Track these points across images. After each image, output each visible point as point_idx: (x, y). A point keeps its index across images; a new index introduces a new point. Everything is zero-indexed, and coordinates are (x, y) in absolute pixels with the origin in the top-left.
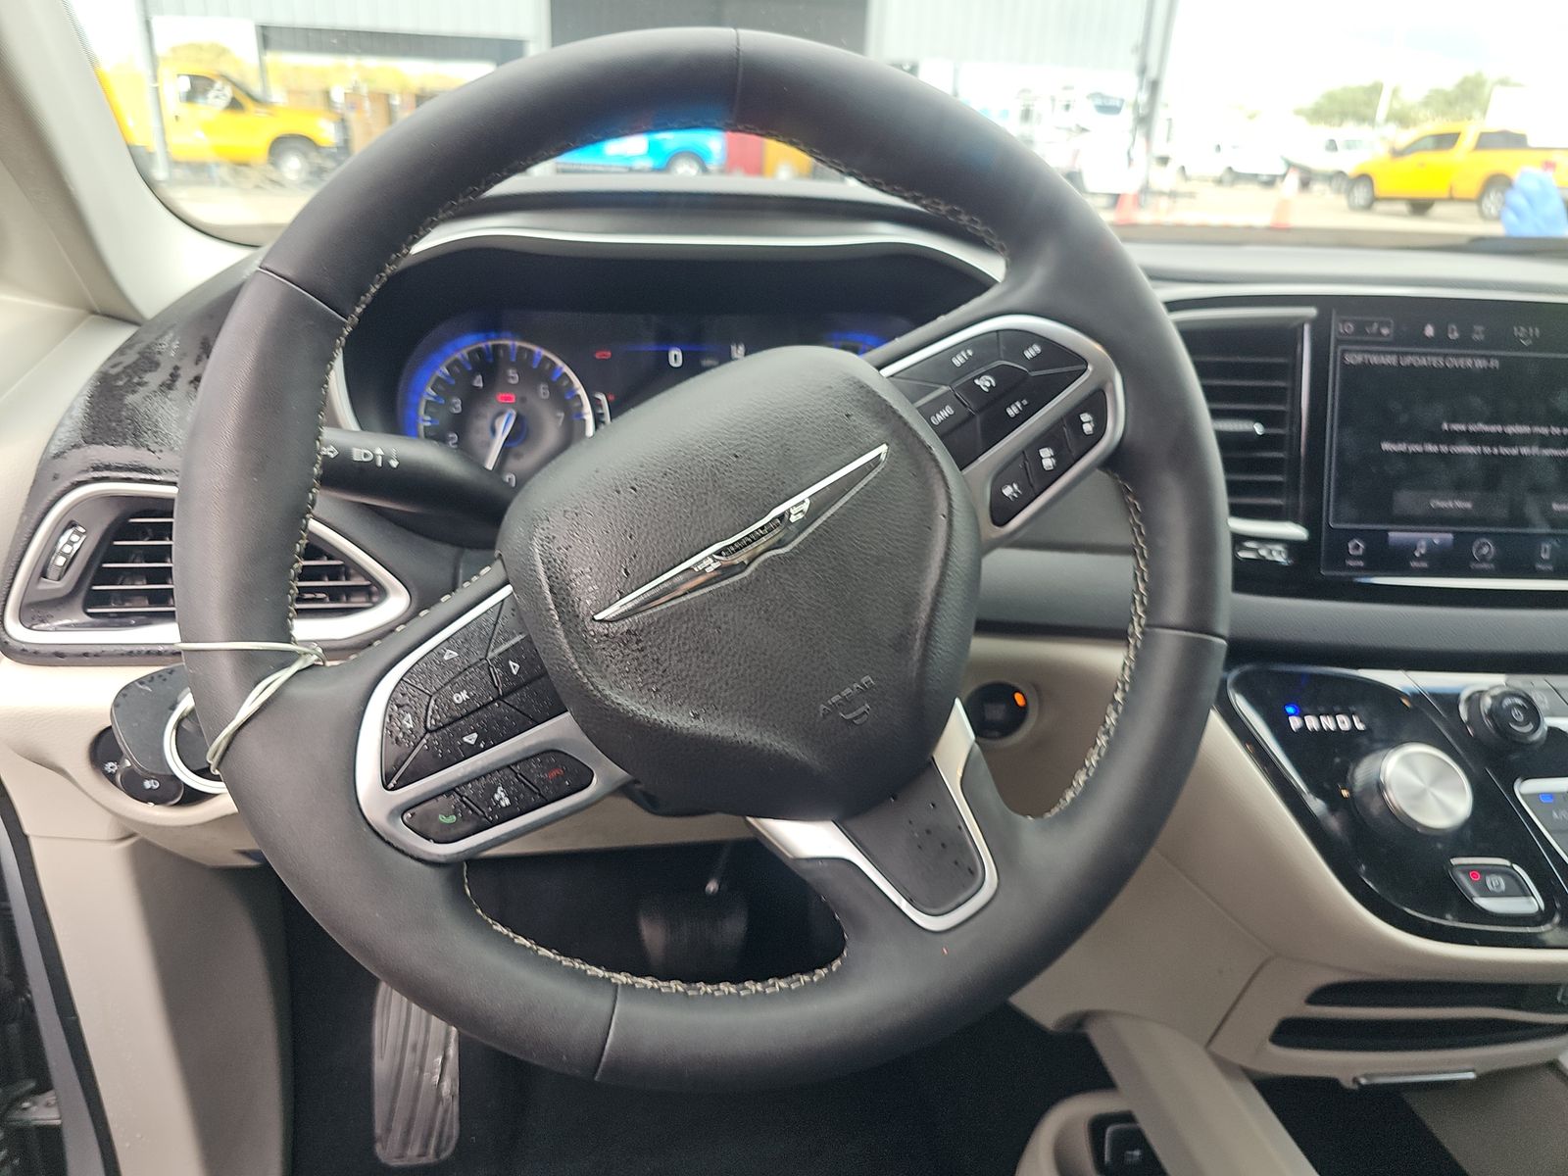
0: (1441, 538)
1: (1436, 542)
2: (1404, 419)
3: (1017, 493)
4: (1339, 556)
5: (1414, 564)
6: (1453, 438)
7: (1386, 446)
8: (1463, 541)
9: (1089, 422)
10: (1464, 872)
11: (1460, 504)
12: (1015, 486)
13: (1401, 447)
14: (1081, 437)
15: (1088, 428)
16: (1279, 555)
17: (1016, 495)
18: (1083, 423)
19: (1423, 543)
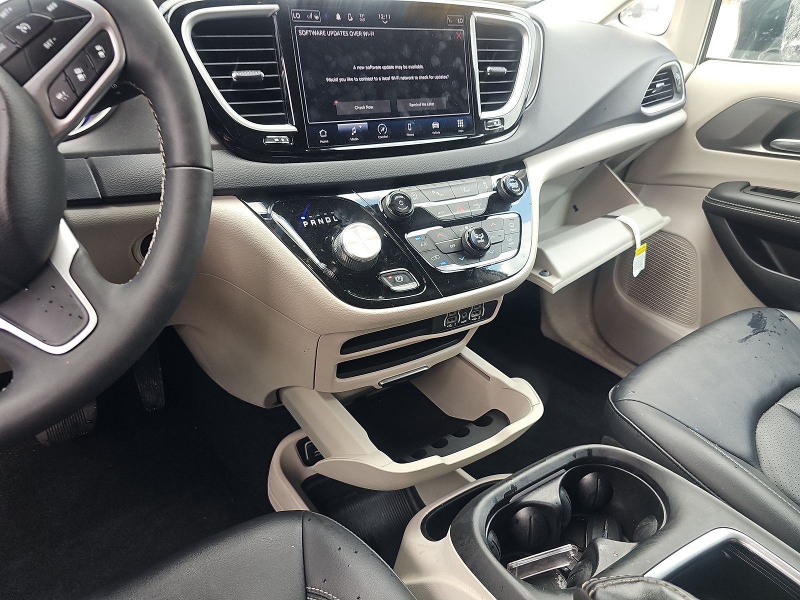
0: (363, 125)
1: (361, 127)
2: (333, 64)
3: (66, 97)
4: (316, 138)
5: (352, 139)
6: (359, 74)
7: (328, 80)
8: (373, 126)
9: (102, 50)
10: (385, 277)
11: (368, 107)
12: (64, 93)
13: (336, 80)
14: (99, 60)
15: (101, 54)
16: (285, 140)
17: (65, 98)
18: (98, 51)
19: (354, 128)
